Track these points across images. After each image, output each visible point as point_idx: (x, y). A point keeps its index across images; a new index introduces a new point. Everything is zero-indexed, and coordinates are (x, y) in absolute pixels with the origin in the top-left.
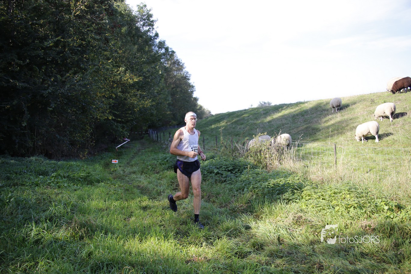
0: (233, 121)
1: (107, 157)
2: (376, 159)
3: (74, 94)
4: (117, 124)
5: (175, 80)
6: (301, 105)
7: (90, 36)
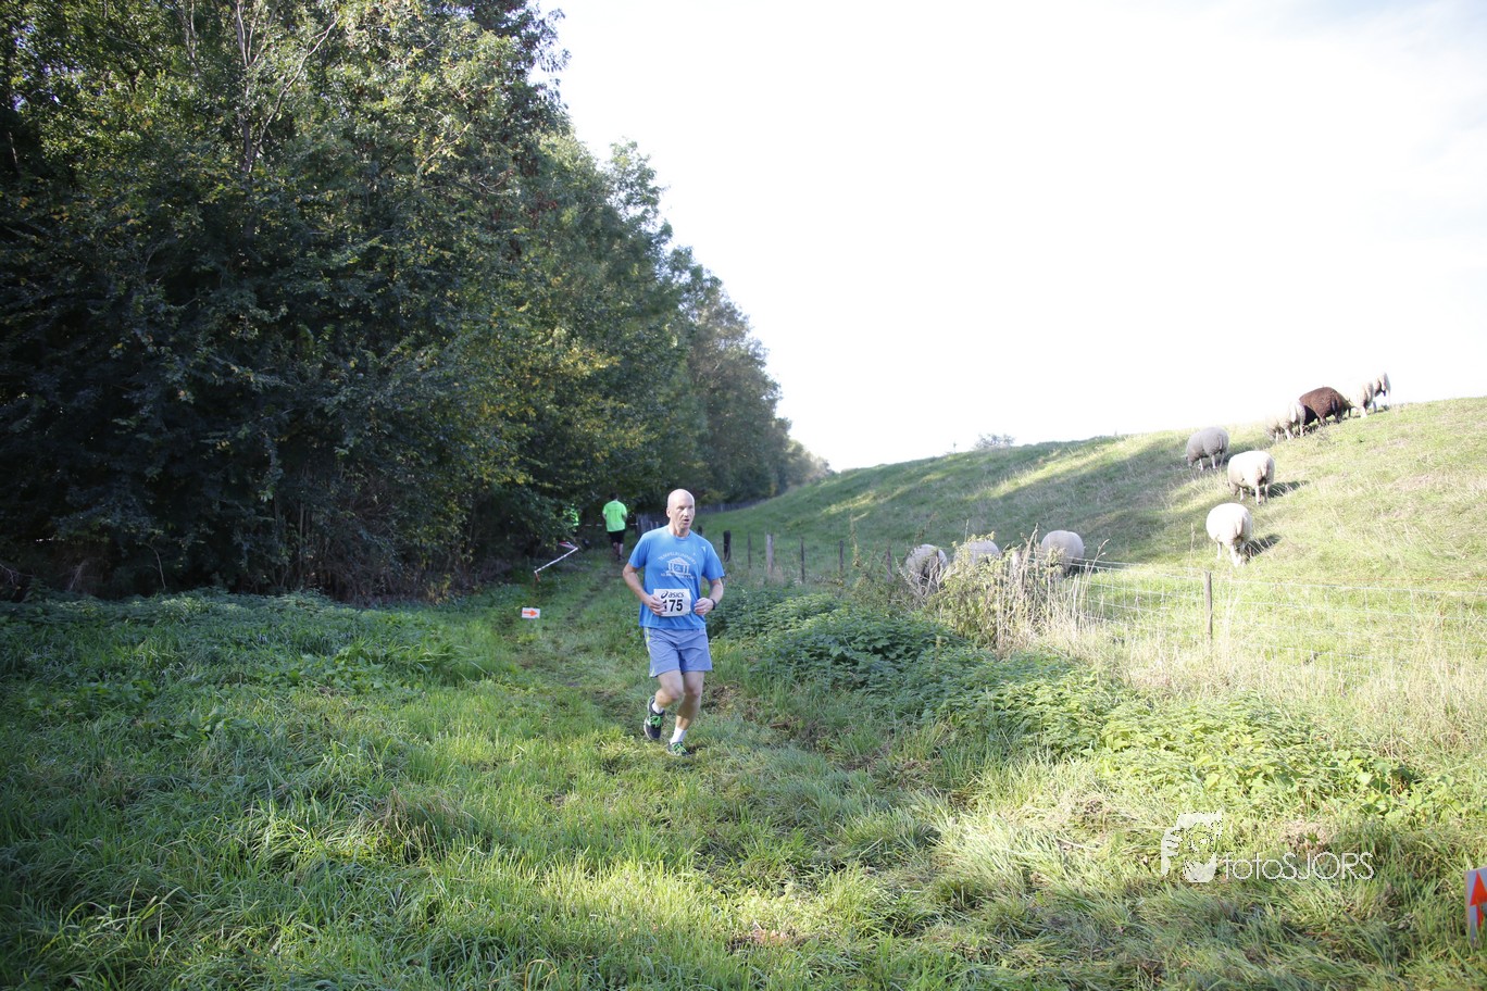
0: (894, 495)
1: (510, 597)
2: (1336, 619)
3: (412, 408)
4: (540, 499)
5: (721, 367)
6: (1104, 446)
7: (467, 236)
